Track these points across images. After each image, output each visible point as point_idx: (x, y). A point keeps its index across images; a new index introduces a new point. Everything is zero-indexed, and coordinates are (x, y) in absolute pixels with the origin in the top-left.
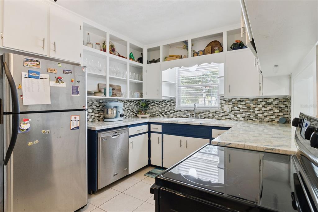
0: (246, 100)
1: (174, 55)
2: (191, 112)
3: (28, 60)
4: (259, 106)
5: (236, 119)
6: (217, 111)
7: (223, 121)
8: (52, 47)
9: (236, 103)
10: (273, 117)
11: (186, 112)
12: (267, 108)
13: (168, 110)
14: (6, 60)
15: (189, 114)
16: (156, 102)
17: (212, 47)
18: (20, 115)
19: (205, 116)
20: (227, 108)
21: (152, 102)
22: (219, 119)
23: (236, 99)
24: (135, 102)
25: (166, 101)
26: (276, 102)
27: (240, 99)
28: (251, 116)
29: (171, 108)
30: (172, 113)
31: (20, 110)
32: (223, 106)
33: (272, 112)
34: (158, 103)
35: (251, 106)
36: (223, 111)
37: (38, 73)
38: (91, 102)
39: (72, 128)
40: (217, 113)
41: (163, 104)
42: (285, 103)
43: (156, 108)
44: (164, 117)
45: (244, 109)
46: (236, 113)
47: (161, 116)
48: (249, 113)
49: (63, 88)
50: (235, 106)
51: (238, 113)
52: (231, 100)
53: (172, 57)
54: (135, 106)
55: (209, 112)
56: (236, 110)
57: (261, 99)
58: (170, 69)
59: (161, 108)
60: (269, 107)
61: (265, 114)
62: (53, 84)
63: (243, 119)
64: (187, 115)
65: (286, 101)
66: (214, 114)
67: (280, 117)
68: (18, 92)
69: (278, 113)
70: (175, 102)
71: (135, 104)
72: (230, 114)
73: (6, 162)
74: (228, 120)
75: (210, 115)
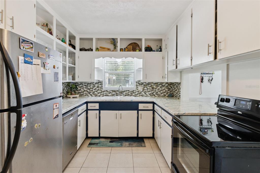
0: (151, 84)
1: (105, 48)
2: (115, 92)
4: (158, 87)
5: (146, 95)
6: (134, 91)
7: (138, 98)
9: (146, 85)
10: (165, 94)
11: (112, 92)
12: (162, 88)
13: (96, 90)
15: (114, 93)
16: (84, 84)
17: (132, 47)
19: (126, 94)
20: (140, 88)
21: (80, 83)
22: (135, 96)
23: (146, 83)
24: (65, 83)
25: (94, 83)
26: (167, 85)
27: (148, 83)
28: (154, 94)
29: (98, 89)
30: (100, 92)
32: (138, 87)
33: (165, 91)
34: (86, 84)
35: (154, 87)
36: (138, 91)
37: (32, 58)
39: (54, 117)
40: (134, 92)
41: (91, 85)
42: (171, 86)
43: (84, 89)
44: (92, 96)
45: (150, 89)
46: (146, 92)
47: (89, 95)
48: (153, 92)
50: (145, 87)
51: (147, 92)
52: (143, 83)
53: (103, 49)
54: (65, 87)
55: (128, 92)
56: (146, 90)
57: (159, 83)
58: (102, 58)
59: (89, 89)
60: (163, 88)
61: (161, 92)
62: (43, 70)
63: (149, 95)
64: (112, 94)
65: (171, 85)
66: (132, 93)
67: (168, 94)
69: (167, 91)
70: (102, 84)
71: (65, 85)
72: (142, 93)
74: (141, 97)
75: (130, 93)
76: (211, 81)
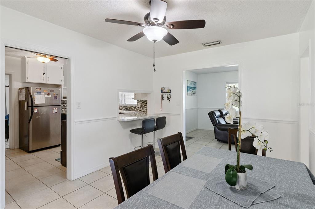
3: (36, 88)
5: (143, 111)
6: (136, 107)
8: (48, 79)
14: (29, 89)
18: (34, 107)
20: (140, 105)
23: (143, 100)
31: (34, 105)
32: (138, 104)
36: (138, 107)
37: (40, 93)
38: (63, 102)
39: (54, 112)
49: (50, 97)
50: (143, 104)
52: (141, 101)
62: (46, 96)
68: (33, 99)
72: (141, 108)
73: (29, 122)
75: (133, 109)
76: (170, 99)
